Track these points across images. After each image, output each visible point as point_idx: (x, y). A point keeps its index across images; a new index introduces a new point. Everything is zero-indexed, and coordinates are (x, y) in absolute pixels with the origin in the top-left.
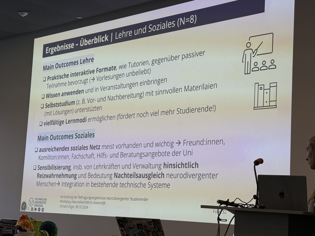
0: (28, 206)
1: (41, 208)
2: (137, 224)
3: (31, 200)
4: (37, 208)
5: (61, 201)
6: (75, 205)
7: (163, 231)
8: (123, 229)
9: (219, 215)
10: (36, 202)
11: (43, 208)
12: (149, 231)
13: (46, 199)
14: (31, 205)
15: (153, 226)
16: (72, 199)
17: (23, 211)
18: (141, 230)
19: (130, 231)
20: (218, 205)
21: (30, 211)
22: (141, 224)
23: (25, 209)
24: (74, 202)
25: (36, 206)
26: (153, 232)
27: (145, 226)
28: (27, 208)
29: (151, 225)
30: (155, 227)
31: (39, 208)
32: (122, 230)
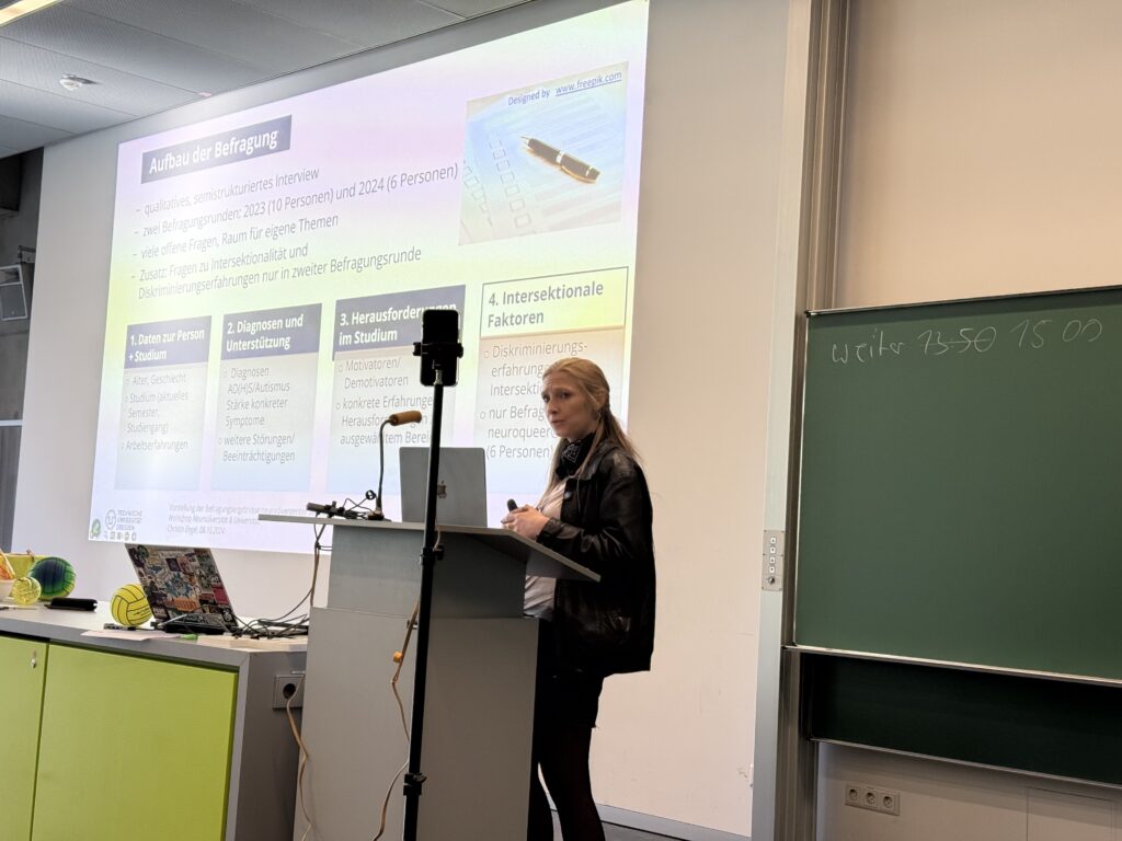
0: (104, 528)
1: (131, 533)
2: (168, 560)
3: (111, 515)
4: (123, 532)
5: (171, 518)
6: (199, 525)
7: (218, 575)
8: (141, 570)
9: (318, 538)
10: (122, 519)
11: (134, 534)
12: (191, 575)
13: (140, 514)
14: (110, 526)
15: (197, 563)
16: (193, 512)
17: (95, 539)
18: (176, 573)
19: (157, 575)
20: (313, 514)
21: (109, 540)
22: (175, 560)
23: (97, 535)
24: (196, 519)
25: (121, 527)
26: (201, 576)
27: (183, 564)
28: (102, 534)
29: (194, 560)
30: (201, 565)
31: (127, 534)
32: (140, 574)
